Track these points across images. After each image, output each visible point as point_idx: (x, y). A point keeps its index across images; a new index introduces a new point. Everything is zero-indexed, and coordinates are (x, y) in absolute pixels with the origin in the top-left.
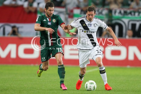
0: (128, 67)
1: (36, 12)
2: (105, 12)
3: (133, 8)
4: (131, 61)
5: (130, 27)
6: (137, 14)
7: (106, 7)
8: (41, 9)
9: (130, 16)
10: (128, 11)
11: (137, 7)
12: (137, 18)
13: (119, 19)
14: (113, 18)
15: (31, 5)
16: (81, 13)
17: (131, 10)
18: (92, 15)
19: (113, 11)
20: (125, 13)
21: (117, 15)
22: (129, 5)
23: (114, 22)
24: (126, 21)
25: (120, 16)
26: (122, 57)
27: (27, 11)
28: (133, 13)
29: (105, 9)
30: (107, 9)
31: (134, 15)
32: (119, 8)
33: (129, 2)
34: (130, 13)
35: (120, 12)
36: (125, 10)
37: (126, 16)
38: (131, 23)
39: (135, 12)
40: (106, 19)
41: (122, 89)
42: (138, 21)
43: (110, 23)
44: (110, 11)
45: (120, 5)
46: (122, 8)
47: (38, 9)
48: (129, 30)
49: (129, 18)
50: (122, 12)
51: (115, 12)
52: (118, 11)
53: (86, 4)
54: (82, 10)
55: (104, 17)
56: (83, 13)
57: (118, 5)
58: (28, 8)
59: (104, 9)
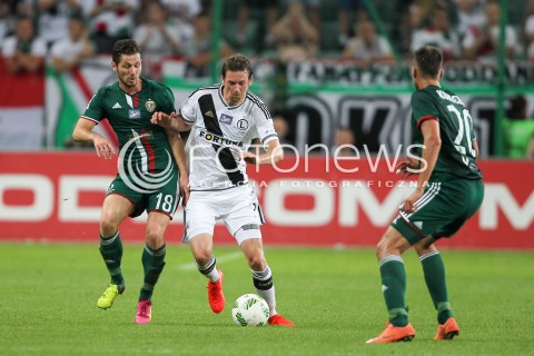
0: (339, 247)
1: (42, 71)
2: (264, 70)
3: (352, 58)
4: (349, 230)
5: (345, 120)
6: (366, 77)
7: (268, 55)
8: (59, 61)
9: (343, 83)
10: (340, 68)
11: (366, 56)
12: (366, 90)
13: (309, 93)
14: (291, 91)
15: (24, 47)
16: (186, 75)
17: (349, 65)
18: (241, 83)
19: (291, 69)
20: (330, 73)
21: (304, 80)
22: (341, 48)
23: (292, 102)
24: (331, 99)
25: (313, 83)
26: (319, 216)
27: (13, 67)
28: (353, 75)
29: (264, 62)
30: (271, 61)
31: (359, 79)
32: (309, 58)
33: (343, 39)
34: (346, 75)
35: (313, 72)
36: (330, 63)
37: (331, 85)
38: (347, 105)
39: (360, 72)
40: (269, 95)
41: (318, 318)
42: (370, 99)
43: (279, 106)
44: (281, 68)
45: (314, 49)
46: (319, 58)
47: (50, 62)
48: (341, 128)
49: (342, 90)
50: (320, 69)
51: (297, 72)
52: (306, 68)
53: (204, 44)
54: (190, 66)
55: (262, 86)
56: (192, 73)
57: (306, 48)
58: (15, 59)
59: (262, 60)
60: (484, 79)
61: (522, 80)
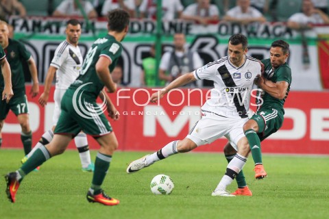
6: (63, 29)
9: (47, 33)
10: (44, 23)
17: (51, 20)
20: (37, 25)
21: (18, 31)
28: (54, 28)
31: (58, 31)
34: (49, 27)
35: (25, 25)
36: (37, 19)
37: (38, 34)
38: (49, 49)
39: (58, 25)
50: (30, 24)
51: (14, 25)
52: (20, 23)
60: (145, 31)
61: (173, 32)
